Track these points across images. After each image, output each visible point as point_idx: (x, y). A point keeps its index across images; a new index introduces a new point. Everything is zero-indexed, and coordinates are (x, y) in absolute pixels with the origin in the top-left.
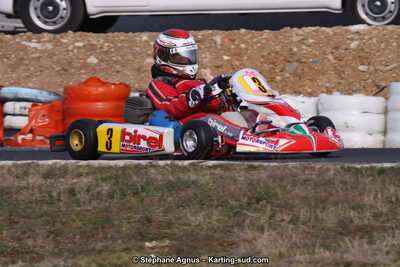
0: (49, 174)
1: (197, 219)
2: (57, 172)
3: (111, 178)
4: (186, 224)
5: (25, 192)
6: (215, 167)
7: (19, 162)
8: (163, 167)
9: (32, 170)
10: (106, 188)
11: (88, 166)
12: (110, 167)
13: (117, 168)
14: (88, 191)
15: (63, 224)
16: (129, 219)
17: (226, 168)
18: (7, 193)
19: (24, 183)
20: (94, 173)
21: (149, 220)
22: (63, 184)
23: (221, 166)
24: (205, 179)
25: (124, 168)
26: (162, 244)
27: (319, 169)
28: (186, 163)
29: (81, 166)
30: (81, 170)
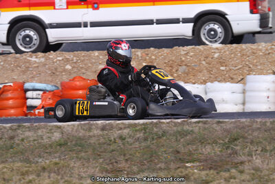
0: (103, 128)
1: (207, 150)
2: (108, 127)
5: (93, 138)
6: (198, 122)
8: (168, 123)
11: (123, 124)
12: (135, 124)
13: (139, 124)
15: (130, 155)
16: (165, 151)
17: (205, 123)
18: (83, 140)
19: (91, 134)
20: (128, 127)
21: (178, 152)
22: (116, 133)
23: (202, 122)
25: (143, 124)
27: (260, 122)
28: (179, 121)
29: (119, 124)
30: (120, 126)
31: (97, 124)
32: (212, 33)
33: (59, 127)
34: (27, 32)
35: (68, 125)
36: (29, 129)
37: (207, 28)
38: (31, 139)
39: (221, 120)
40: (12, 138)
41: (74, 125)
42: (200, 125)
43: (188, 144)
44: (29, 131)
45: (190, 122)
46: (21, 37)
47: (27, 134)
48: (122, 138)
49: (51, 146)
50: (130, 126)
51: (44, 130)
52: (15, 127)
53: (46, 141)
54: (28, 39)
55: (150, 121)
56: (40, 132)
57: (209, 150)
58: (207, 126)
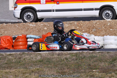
0: (59, 55)
5: (54, 59)
6: (99, 52)
8: (86, 53)
11: (67, 53)
15: (70, 66)
17: (102, 53)
18: (50, 59)
19: (53, 57)
20: (69, 54)
21: (90, 65)
22: (64, 57)
23: (101, 52)
25: (76, 53)
26: (97, 70)
28: (91, 52)
29: (65, 53)
30: (66, 54)
31: (56, 53)
32: (108, 14)
33: (40, 54)
34: (29, 13)
35: (44, 53)
36: (27, 54)
37: (105, 12)
38: (28, 59)
39: (109, 52)
40: (20, 58)
41: (46, 53)
42: (100, 53)
43: (95, 62)
44: (27, 55)
45: (96, 52)
46: (26, 16)
47: (27, 56)
48: (66, 59)
49: (36, 62)
50: (70, 54)
51: (34, 55)
52: (21, 54)
53: (34, 59)
54: (29, 17)
55: (79, 52)
56: (32, 56)
57: (103, 64)
58: (103, 54)
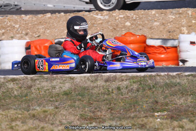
1: (180, 101)
2: (112, 79)
3: (137, 81)
4: (175, 104)
5: (96, 89)
7: (93, 74)
8: (164, 76)
9: (99, 78)
10: (135, 86)
11: (127, 76)
12: (137, 76)
13: (141, 77)
14: (126, 88)
15: (115, 104)
17: (194, 76)
18: (87, 90)
19: (95, 85)
20: (129, 79)
21: (157, 102)
22: (114, 85)
24: (184, 81)
26: (163, 114)
28: (175, 74)
29: (122, 76)
30: (123, 78)
33: (72, 79)
40: (30, 87)
41: (85, 77)
42: (190, 77)
44: (47, 81)
45: (183, 75)
48: (119, 89)
56: (54, 83)
58: (195, 79)
